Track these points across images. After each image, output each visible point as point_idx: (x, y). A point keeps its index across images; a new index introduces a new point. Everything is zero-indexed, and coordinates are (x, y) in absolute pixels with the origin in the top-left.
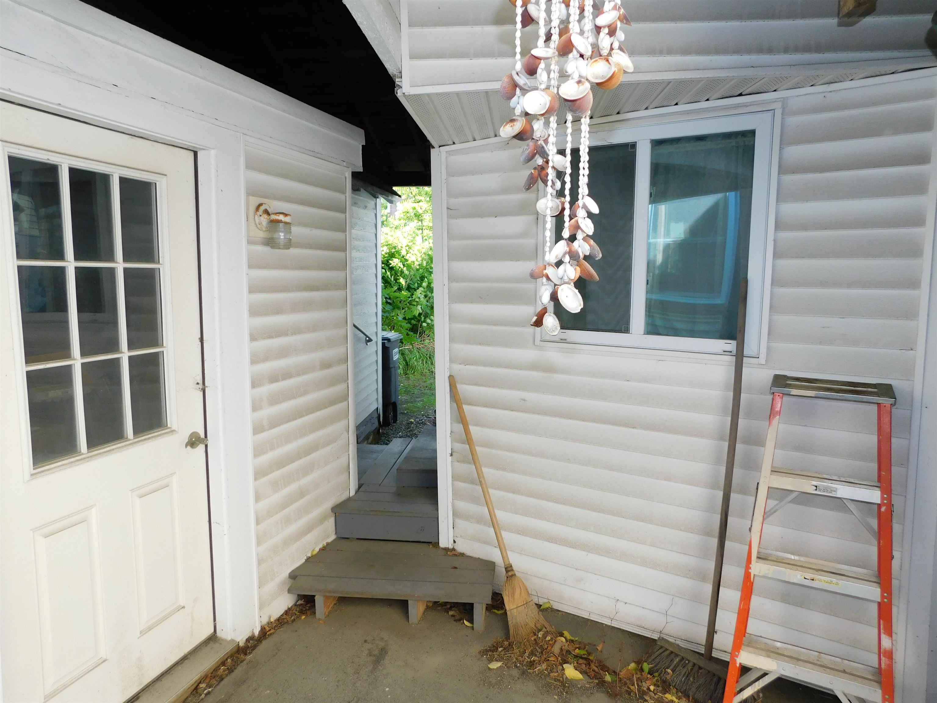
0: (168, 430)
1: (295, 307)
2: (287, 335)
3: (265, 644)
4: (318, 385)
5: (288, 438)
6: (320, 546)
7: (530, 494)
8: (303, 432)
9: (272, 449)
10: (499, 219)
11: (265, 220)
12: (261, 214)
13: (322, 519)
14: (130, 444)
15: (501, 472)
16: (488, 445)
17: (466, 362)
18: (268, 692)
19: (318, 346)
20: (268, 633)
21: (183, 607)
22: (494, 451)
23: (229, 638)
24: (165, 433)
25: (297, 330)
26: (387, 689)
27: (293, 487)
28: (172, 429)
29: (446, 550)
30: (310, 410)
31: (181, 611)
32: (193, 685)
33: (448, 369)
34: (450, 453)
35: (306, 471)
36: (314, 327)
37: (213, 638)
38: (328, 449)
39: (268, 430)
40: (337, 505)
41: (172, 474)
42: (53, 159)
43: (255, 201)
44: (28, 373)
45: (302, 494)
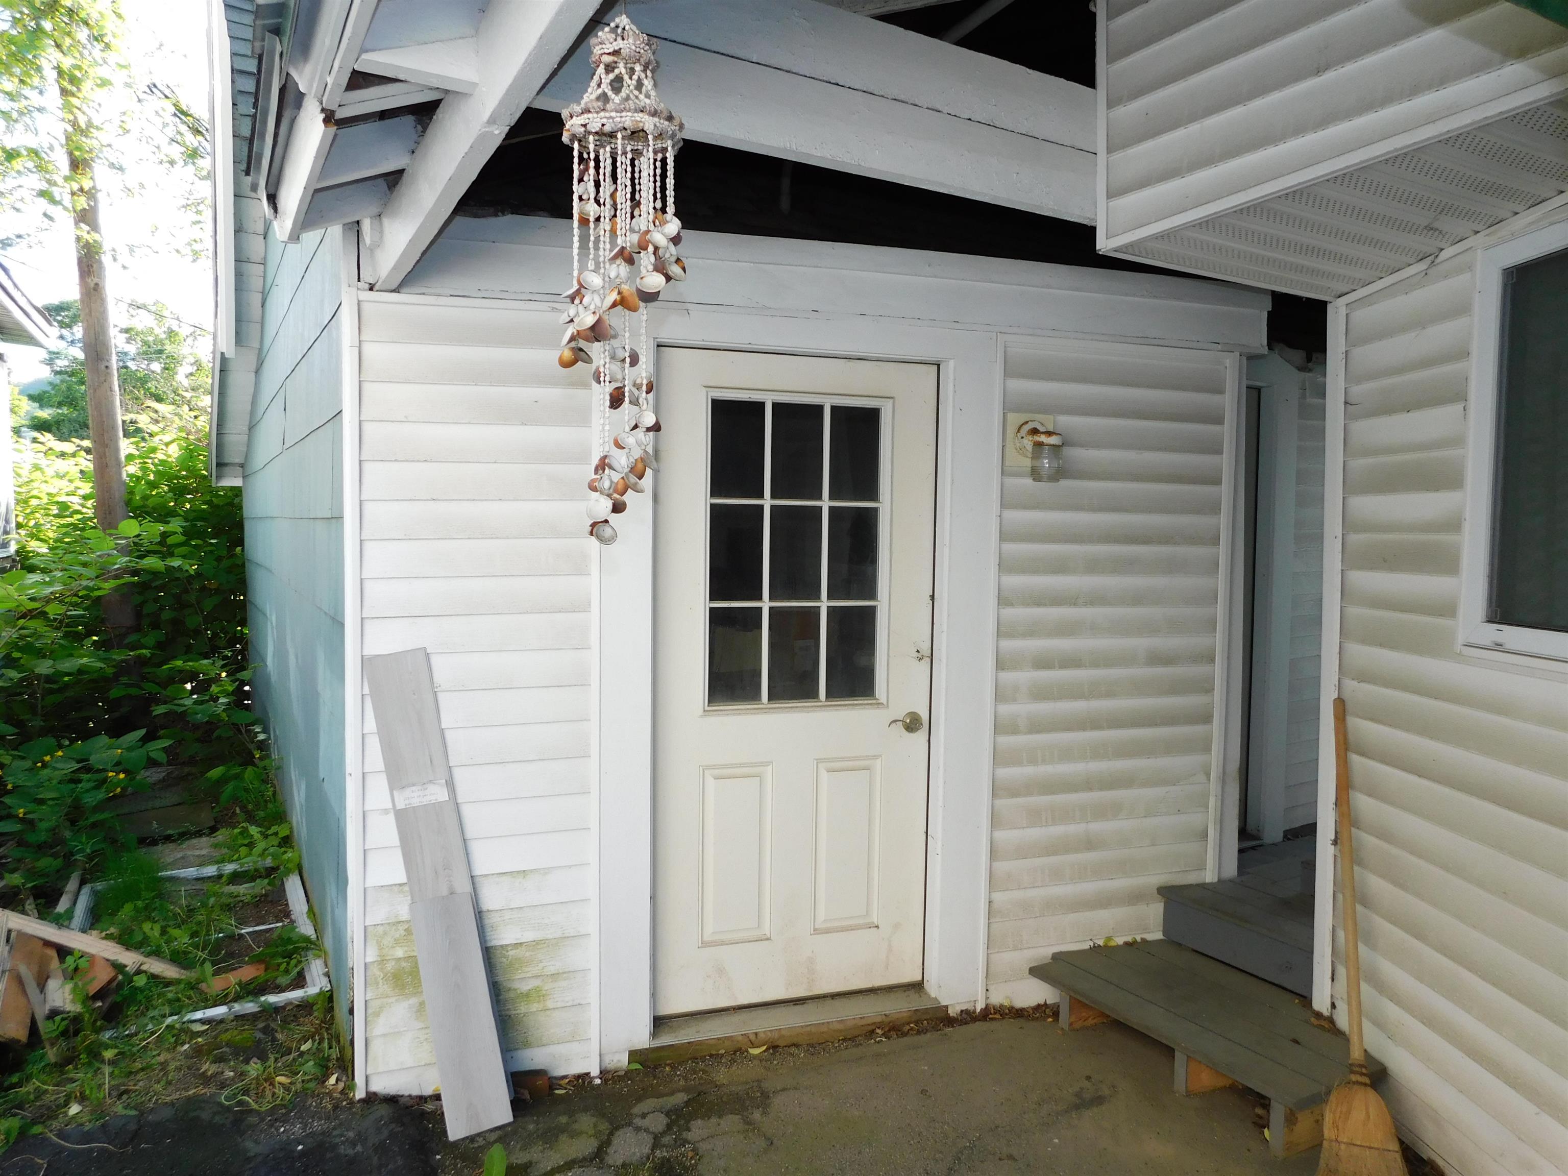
0: (874, 701)
1: (1093, 566)
2: (1075, 604)
3: (979, 1026)
4: (1139, 688)
5: (1066, 754)
6: (1129, 939)
7: (1443, 949)
8: (1098, 752)
9: (1033, 761)
10: (1415, 415)
11: (1030, 443)
12: (1024, 436)
13: (1135, 898)
14: (820, 706)
15: (1402, 893)
16: (1385, 835)
17: (1363, 677)
18: (926, 1068)
19: (1148, 628)
20: (990, 1016)
21: (877, 927)
22: (1394, 851)
23: (933, 995)
24: (870, 704)
25: (1096, 599)
26: (1056, 1141)
27: (1073, 829)
28: (878, 702)
29: (1318, 1015)
30: (1115, 722)
31: (872, 929)
32: (869, 1025)
33: (1335, 686)
34: (1333, 838)
35: (1102, 812)
36: (1138, 599)
37: (917, 987)
38: (1160, 791)
39: (1025, 734)
40: (1173, 887)
41: (875, 757)
42: (756, 397)
43: (1015, 419)
44: (711, 609)
45: (1089, 844)
